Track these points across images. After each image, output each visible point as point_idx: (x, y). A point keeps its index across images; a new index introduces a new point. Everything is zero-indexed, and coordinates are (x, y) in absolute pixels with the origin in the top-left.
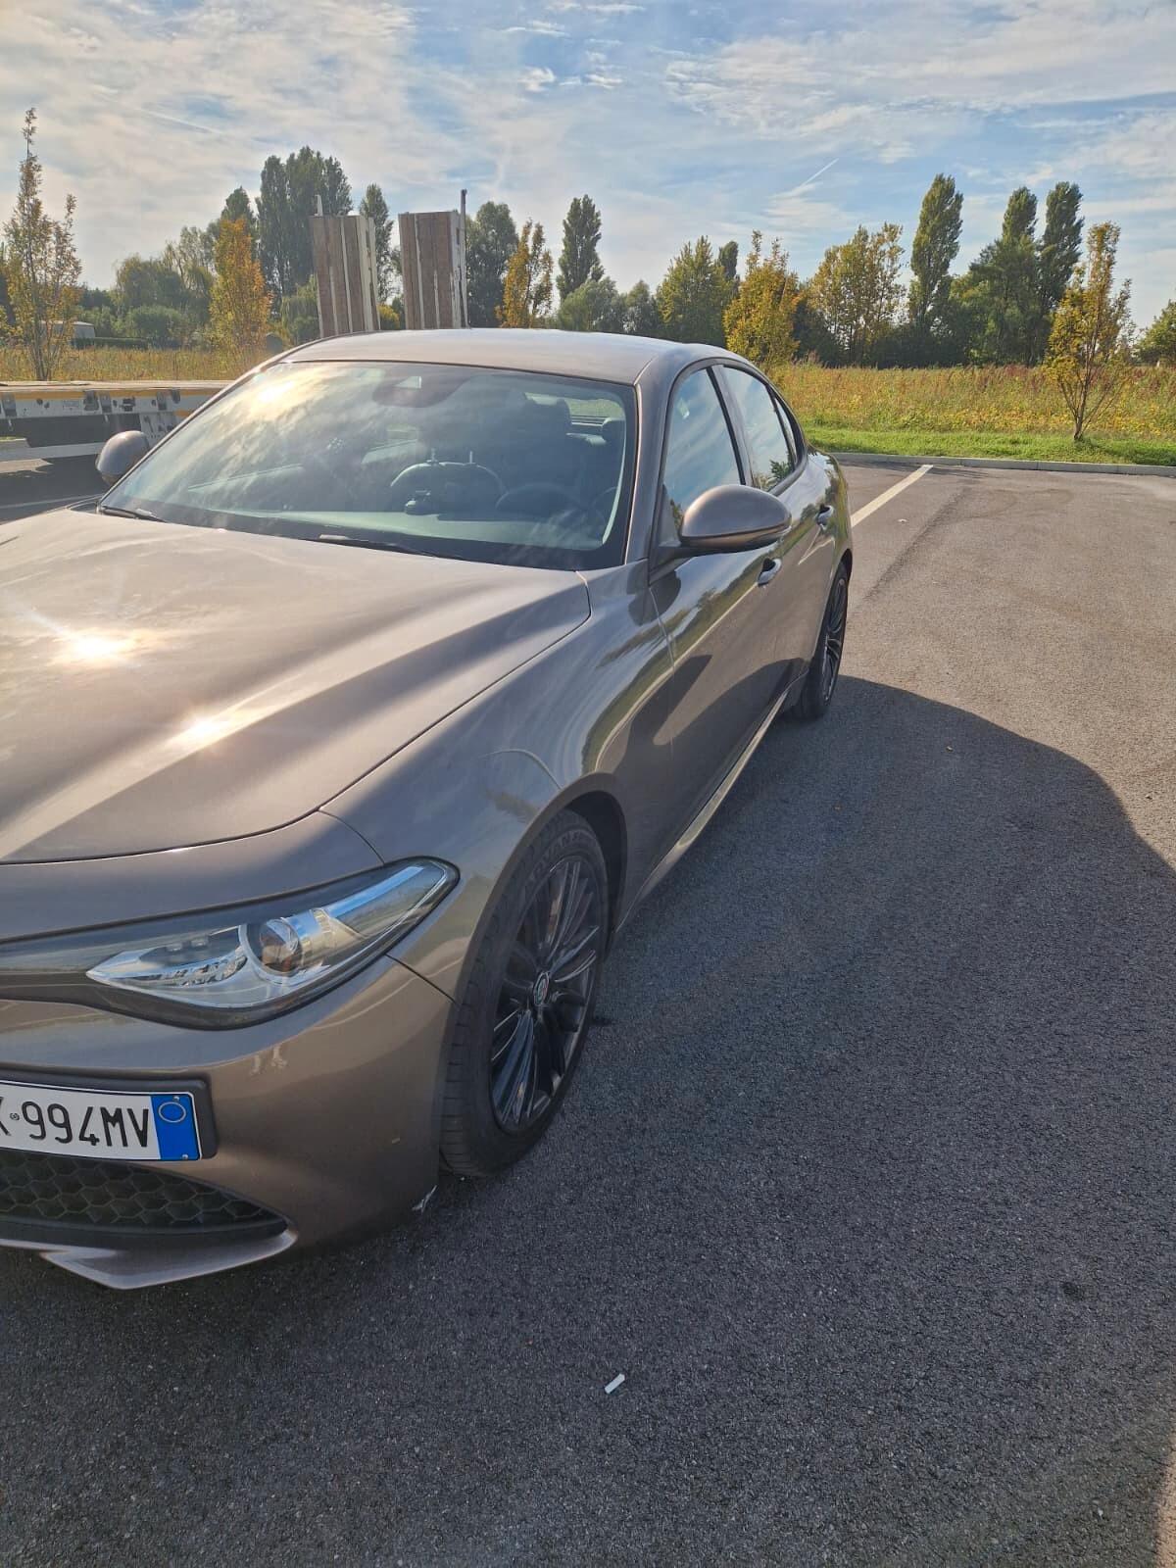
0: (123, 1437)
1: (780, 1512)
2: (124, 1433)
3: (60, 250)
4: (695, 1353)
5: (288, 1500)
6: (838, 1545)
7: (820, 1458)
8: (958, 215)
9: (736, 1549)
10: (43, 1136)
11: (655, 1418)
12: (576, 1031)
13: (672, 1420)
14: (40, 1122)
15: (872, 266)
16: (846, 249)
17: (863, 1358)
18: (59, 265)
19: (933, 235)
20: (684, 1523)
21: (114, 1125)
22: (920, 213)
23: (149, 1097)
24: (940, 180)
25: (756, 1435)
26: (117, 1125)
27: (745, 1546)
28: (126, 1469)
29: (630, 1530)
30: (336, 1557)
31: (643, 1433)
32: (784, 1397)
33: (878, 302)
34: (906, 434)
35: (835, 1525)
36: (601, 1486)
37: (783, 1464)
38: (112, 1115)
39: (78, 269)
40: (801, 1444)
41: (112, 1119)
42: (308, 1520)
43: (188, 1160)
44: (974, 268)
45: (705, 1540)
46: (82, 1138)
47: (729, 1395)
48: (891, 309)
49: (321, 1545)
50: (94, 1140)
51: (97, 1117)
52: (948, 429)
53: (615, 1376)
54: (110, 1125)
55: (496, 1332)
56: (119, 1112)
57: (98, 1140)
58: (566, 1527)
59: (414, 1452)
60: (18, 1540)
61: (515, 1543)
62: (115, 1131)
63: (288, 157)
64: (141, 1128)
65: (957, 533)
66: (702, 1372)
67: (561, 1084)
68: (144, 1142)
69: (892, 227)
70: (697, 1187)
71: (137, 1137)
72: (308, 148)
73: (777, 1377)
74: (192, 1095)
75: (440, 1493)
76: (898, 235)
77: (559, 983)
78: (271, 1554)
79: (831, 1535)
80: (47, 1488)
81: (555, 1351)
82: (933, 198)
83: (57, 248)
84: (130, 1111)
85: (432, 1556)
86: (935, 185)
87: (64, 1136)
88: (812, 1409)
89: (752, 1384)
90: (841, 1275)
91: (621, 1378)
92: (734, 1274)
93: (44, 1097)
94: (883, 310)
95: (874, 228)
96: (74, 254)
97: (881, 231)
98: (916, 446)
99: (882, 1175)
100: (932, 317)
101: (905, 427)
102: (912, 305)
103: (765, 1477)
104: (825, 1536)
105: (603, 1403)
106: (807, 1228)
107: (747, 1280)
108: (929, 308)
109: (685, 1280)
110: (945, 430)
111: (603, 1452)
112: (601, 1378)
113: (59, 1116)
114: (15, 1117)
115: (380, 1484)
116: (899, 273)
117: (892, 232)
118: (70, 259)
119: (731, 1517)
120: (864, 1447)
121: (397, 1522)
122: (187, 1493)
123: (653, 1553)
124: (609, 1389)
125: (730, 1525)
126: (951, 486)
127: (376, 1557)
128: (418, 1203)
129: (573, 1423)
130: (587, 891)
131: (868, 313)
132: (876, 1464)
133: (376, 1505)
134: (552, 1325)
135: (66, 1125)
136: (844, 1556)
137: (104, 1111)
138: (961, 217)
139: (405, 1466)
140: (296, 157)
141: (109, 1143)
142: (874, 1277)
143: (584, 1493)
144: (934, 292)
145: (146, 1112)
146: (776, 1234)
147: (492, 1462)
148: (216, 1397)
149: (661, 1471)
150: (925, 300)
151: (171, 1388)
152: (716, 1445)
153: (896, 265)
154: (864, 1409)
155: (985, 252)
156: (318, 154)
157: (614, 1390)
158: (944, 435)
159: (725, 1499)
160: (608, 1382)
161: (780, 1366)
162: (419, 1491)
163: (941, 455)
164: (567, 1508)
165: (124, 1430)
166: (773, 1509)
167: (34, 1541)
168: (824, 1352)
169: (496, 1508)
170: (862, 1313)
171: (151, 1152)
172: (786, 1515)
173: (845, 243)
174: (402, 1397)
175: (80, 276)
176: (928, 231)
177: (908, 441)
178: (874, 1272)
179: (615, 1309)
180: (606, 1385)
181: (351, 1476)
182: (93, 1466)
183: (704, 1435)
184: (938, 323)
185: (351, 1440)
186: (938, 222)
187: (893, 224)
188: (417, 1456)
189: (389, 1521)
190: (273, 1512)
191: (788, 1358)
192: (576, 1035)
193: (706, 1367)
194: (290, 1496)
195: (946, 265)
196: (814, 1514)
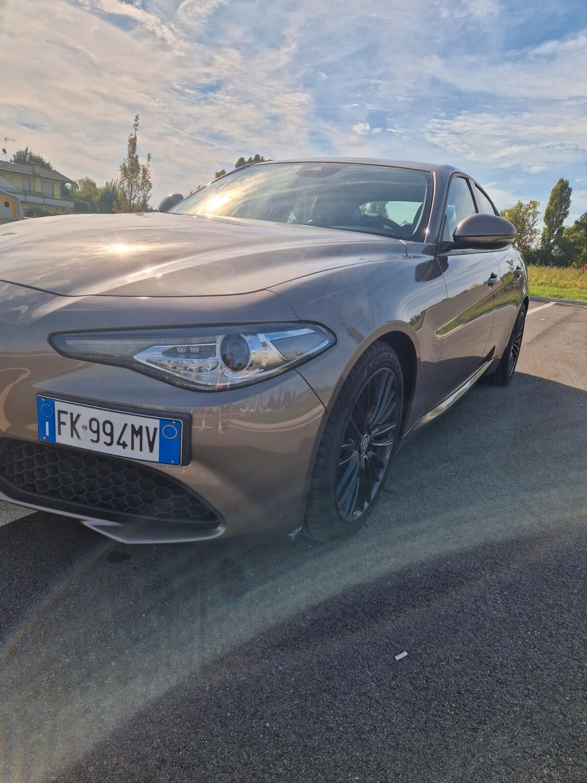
0: (111, 633)
1: (512, 742)
2: (112, 631)
3: (144, 178)
4: (451, 650)
5: (202, 680)
6: (554, 767)
7: (537, 717)
8: (569, 198)
9: (484, 757)
10: (97, 441)
11: (427, 677)
12: (378, 481)
13: (438, 681)
14: (97, 432)
15: (523, 220)
16: (510, 211)
17: (560, 670)
18: (143, 184)
19: (556, 206)
20: (448, 736)
21: (137, 437)
22: (550, 196)
23: (159, 420)
24: (562, 181)
25: (493, 698)
26: (139, 436)
27: (490, 756)
28: (111, 649)
29: (413, 734)
30: (229, 714)
31: (420, 684)
32: (511, 681)
33: (525, 237)
34: (542, 287)
35: (550, 755)
36: (394, 707)
37: (512, 716)
38: (137, 429)
39: (151, 186)
40: (524, 708)
41: (137, 432)
42: (213, 692)
43: (174, 464)
44: (577, 222)
45: (463, 748)
46: (118, 443)
47: (474, 674)
48: (531, 240)
49: (220, 707)
50: (124, 445)
51: (128, 431)
52: (565, 287)
53: (401, 652)
54: (135, 436)
55: (328, 619)
56: (141, 427)
57: (126, 445)
58: (372, 724)
59: (278, 669)
60: (45, 673)
61: (340, 727)
62: (137, 440)
63: (249, 158)
64: (151, 440)
65: (572, 327)
66: (455, 660)
67: (369, 507)
68: (151, 450)
69: (534, 202)
70: (448, 571)
71: (148, 446)
72: (258, 155)
73: (505, 671)
74: (182, 422)
75: (294, 693)
76: (537, 206)
77: (374, 446)
78: (190, 706)
79: (548, 760)
80: (65, 650)
81: (364, 635)
82: (557, 189)
83: (143, 177)
84: (147, 428)
85: (287, 725)
86: (559, 183)
87: (109, 441)
88: (529, 691)
89: (488, 671)
90: (542, 626)
91: (405, 654)
92: (474, 615)
93: (102, 415)
94: (527, 240)
95: (526, 202)
96: (149, 179)
97: (528, 204)
98: (547, 292)
99: (563, 582)
100: (553, 245)
101: (542, 284)
102: (543, 240)
103: (501, 721)
104: (544, 761)
105: (394, 665)
106: (518, 600)
107: (482, 619)
108: (552, 241)
109: (443, 613)
110: (562, 288)
111: (395, 689)
112: (393, 652)
113: (108, 428)
114: (85, 428)
115: (257, 681)
116: (537, 223)
117: (534, 204)
118: (147, 181)
119: (480, 739)
120: (565, 716)
121: (267, 703)
122: (144, 666)
123: (429, 749)
124: (398, 658)
125: (479, 743)
126: (566, 311)
127: (253, 719)
128: (291, 532)
129: (376, 671)
130: (393, 400)
131: (519, 241)
132: (575, 726)
133: (254, 692)
134: (362, 621)
135: (111, 435)
136: (558, 774)
137: (133, 426)
138: (571, 199)
139: (273, 675)
140: (253, 159)
141: (133, 448)
142: (564, 631)
143: (383, 709)
144: (555, 233)
145: (155, 429)
146: (499, 600)
147: (325, 682)
148: (166, 623)
149: (432, 706)
150: (550, 237)
151: (142, 614)
152: (468, 698)
153: (536, 220)
154: (564, 696)
155: (583, 216)
156: (262, 158)
157: (401, 659)
158: (563, 290)
159: (475, 728)
160: (397, 654)
161: (507, 666)
162: (281, 689)
163: (561, 298)
164: (373, 714)
165: (113, 629)
166: (508, 739)
167: (54, 675)
168: (535, 663)
169: (328, 706)
170: (557, 647)
171: (155, 456)
172: (516, 744)
173: (510, 208)
174: (272, 641)
175: (151, 189)
176: (553, 204)
177: (544, 290)
178: (563, 628)
179: (400, 620)
180: (396, 656)
181: (240, 674)
182: (92, 644)
183: (459, 692)
184: (556, 248)
185: (241, 656)
186: (559, 200)
187: (535, 200)
188: (281, 671)
189: (262, 701)
190: (193, 685)
191: (511, 662)
192: (378, 484)
193: (458, 657)
194: (204, 678)
195: (562, 221)
196: (535, 747)
